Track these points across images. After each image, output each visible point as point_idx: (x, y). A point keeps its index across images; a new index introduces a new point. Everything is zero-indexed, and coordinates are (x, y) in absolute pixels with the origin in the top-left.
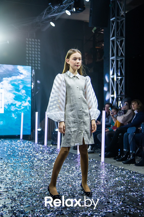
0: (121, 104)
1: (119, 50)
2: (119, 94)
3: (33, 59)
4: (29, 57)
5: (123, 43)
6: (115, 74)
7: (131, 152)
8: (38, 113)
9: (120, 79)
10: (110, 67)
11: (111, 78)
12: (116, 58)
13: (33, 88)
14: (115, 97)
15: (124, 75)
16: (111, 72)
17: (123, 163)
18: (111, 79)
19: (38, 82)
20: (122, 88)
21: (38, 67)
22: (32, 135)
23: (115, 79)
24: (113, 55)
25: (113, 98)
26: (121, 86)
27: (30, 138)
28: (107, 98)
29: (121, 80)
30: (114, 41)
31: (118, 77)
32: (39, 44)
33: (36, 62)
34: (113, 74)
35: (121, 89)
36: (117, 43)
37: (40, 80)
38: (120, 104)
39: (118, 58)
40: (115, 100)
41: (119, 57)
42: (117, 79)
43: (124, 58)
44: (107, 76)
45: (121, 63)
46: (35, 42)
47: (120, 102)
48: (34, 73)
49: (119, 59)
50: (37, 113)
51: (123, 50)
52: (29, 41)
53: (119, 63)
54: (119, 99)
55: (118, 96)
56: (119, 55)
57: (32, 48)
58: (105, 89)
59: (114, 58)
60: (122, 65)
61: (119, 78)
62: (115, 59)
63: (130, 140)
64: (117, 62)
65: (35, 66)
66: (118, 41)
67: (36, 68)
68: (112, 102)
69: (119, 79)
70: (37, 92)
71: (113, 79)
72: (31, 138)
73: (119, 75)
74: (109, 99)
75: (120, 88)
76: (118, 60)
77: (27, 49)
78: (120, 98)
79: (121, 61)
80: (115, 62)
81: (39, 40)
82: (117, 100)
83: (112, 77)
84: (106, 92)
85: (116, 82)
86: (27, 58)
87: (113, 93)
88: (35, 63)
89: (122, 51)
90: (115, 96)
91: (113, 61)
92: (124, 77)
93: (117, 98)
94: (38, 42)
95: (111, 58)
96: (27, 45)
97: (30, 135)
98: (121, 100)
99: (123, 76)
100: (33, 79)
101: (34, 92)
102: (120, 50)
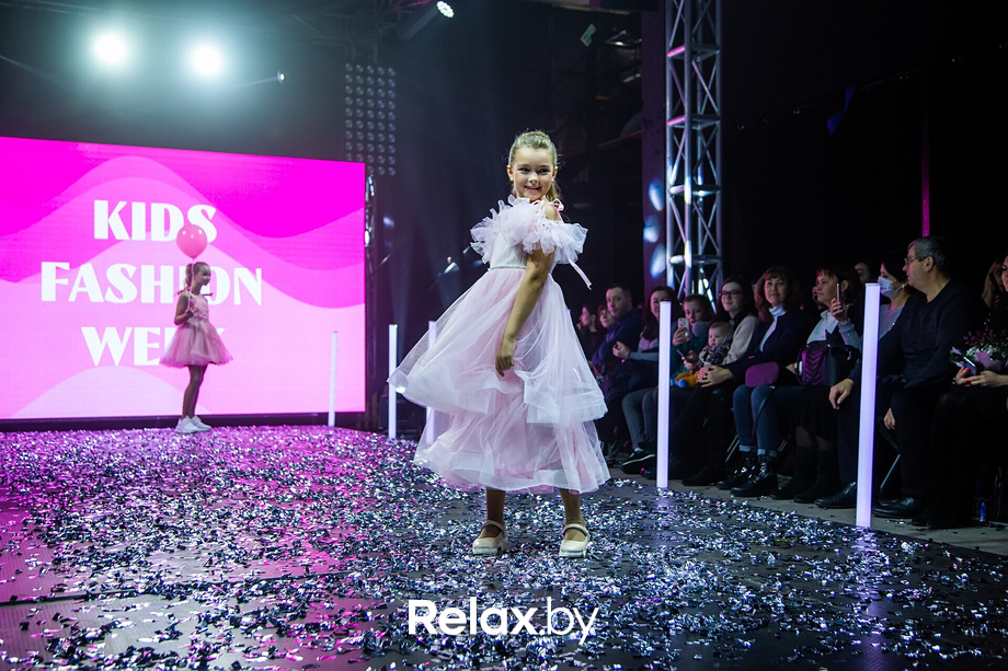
0: (709, 292)
1: (699, 94)
2: (700, 253)
3: (371, 137)
4: (354, 130)
5: (716, 69)
6: (687, 180)
7: (760, 452)
8: (398, 329)
9: (704, 198)
10: (668, 155)
11: (671, 195)
12: (692, 123)
13: (370, 243)
14: (688, 263)
15: (718, 182)
16: (671, 175)
17: (733, 492)
18: (669, 200)
19: (387, 221)
20: (713, 230)
21: (386, 166)
22: (367, 415)
23: (688, 199)
24: (678, 112)
25: (679, 268)
26: (707, 224)
27: (363, 424)
28: (656, 268)
29: (709, 201)
30: (683, 61)
31: (696, 193)
32: (393, 74)
33: (382, 149)
34: (679, 181)
35: (708, 232)
36: (692, 69)
37: (391, 217)
38: (705, 290)
39: (696, 123)
40: (686, 275)
41: (700, 117)
42: (695, 198)
43: (718, 122)
44: (657, 187)
45: (706, 141)
46: (376, 76)
47: (703, 284)
48: (372, 188)
49: (699, 128)
50: (393, 329)
51: (713, 92)
52: (354, 74)
53: (700, 139)
54: (702, 271)
55: (699, 258)
56: (701, 110)
57: (365, 108)
58: (650, 235)
59: (683, 124)
60: (712, 148)
61: (702, 193)
62: (686, 127)
63: (756, 410)
64: (693, 135)
65: (376, 165)
66: (697, 63)
67: (382, 171)
68: (677, 283)
69: (701, 200)
70: (385, 259)
71: (679, 198)
72: (367, 423)
73: (700, 182)
74: (665, 273)
75: (704, 232)
76: (695, 131)
77: (349, 101)
78: (705, 268)
79: (707, 132)
80: (685, 137)
81: (390, 70)
82: (695, 276)
83: (674, 190)
84: (653, 246)
85: (692, 206)
86: (349, 135)
87: (679, 251)
88: (376, 153)
89: (711, 96)
90: (688, 258)
91: (678, 132)
92: (718, 192)
93: (695, 268)
94: (386, 77)
95: (670, 124)
96: (347, 88)
97: (362, 413)
98: (708, 275)
99: (717, 189)
100: (371, 210)
101: (372, 259)
102: (704, 93)
